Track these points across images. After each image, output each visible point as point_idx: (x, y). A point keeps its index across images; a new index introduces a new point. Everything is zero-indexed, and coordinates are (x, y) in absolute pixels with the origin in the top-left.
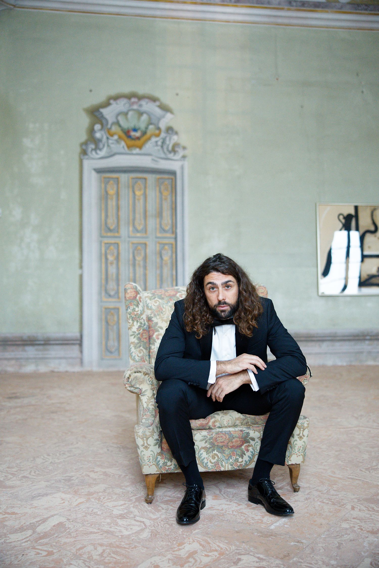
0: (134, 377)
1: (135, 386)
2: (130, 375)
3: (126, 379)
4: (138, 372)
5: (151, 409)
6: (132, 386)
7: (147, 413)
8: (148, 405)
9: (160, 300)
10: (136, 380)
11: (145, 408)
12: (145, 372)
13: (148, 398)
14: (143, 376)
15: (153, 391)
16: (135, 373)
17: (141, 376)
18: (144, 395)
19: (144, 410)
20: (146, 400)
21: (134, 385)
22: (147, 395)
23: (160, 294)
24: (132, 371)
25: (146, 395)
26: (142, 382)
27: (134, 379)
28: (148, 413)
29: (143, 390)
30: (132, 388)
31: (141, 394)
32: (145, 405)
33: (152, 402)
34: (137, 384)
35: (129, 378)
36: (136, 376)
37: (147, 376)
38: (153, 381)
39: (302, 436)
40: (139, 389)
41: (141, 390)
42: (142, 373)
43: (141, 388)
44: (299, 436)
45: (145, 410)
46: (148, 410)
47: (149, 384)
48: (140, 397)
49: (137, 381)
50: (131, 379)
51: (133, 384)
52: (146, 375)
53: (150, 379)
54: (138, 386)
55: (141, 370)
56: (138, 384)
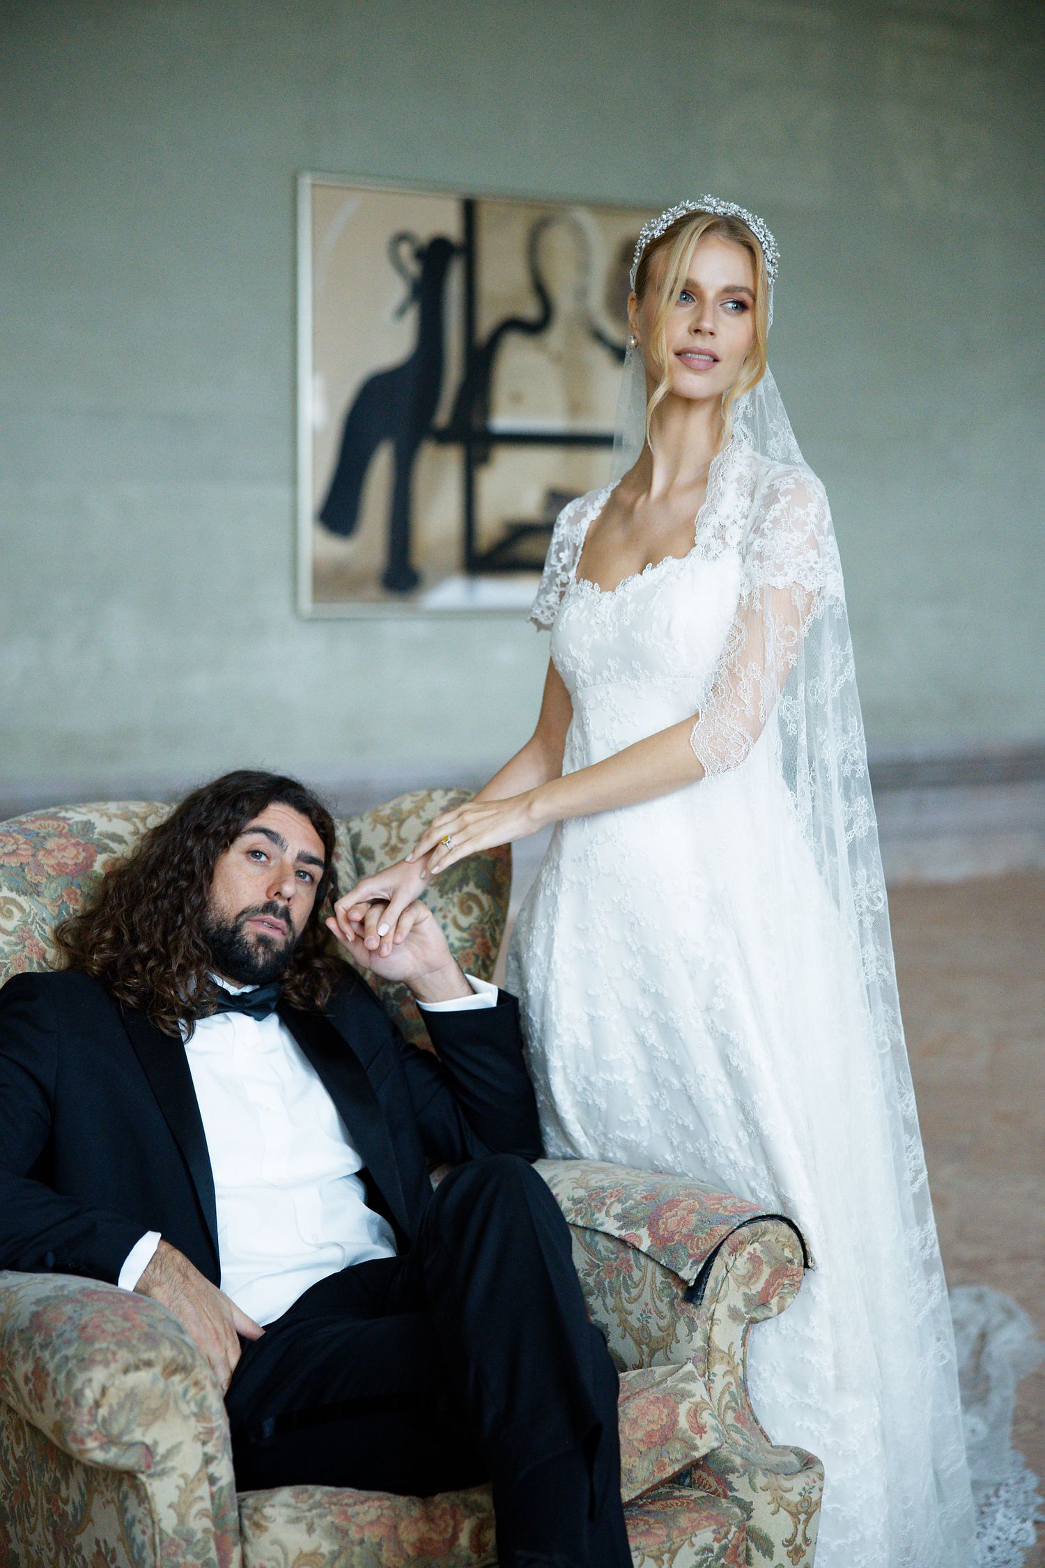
0: (122, 1394)
1: (126, 1438)
2: (104, 1391)
3: (85, 1410)
4: (137, 1368)
5: (199, 1535)
6: (110, 1441)
7: (181, 1560)
8: (182, 1519)
9: (22, 900)
10: (131, 1409)
11: (170, 1532)
12: (173, 1360)
13: (181, 1482)
14: (161, 1384)
15: (204, 1443)
16: (126, 1371)
17: (154, 1381)
18: (162, 1473)
19: (166, 1543)
20: (174, 1496)
21: (121, 1434)
22: (178, 1472)
23: (14, 862)
24: (113, 1366)
25: (173, 1469)
26: (156, 1415)
27: (121, 1406)
28: (190, 1558)
29: (161, 1450)
30: (114, 1450)
31: (149, 1467)
32: (168, 1521)
33: (201, 1498)
34: (134, 1426)
35: (97, 1405)
36: (133, 1389)
37: (177, 1378)
38: (204, 1399)
39: (800, 1546)
40: (144, 1447)
41: (149, 1450)
42: (157, 1370)
43: (148, 1440)
44: (790, 1548)
45: (172, 1541)
46: (184, 1544)
47: (186, 1418)
48: (143, 1484)
49: (136, 1411)
50: (111, 1406)
51: (115, 1430)
52: (174, 1372)
53: (192, 1391)
54: (137, 1435)
55: (150, 1355)
56: (139, 1425)
